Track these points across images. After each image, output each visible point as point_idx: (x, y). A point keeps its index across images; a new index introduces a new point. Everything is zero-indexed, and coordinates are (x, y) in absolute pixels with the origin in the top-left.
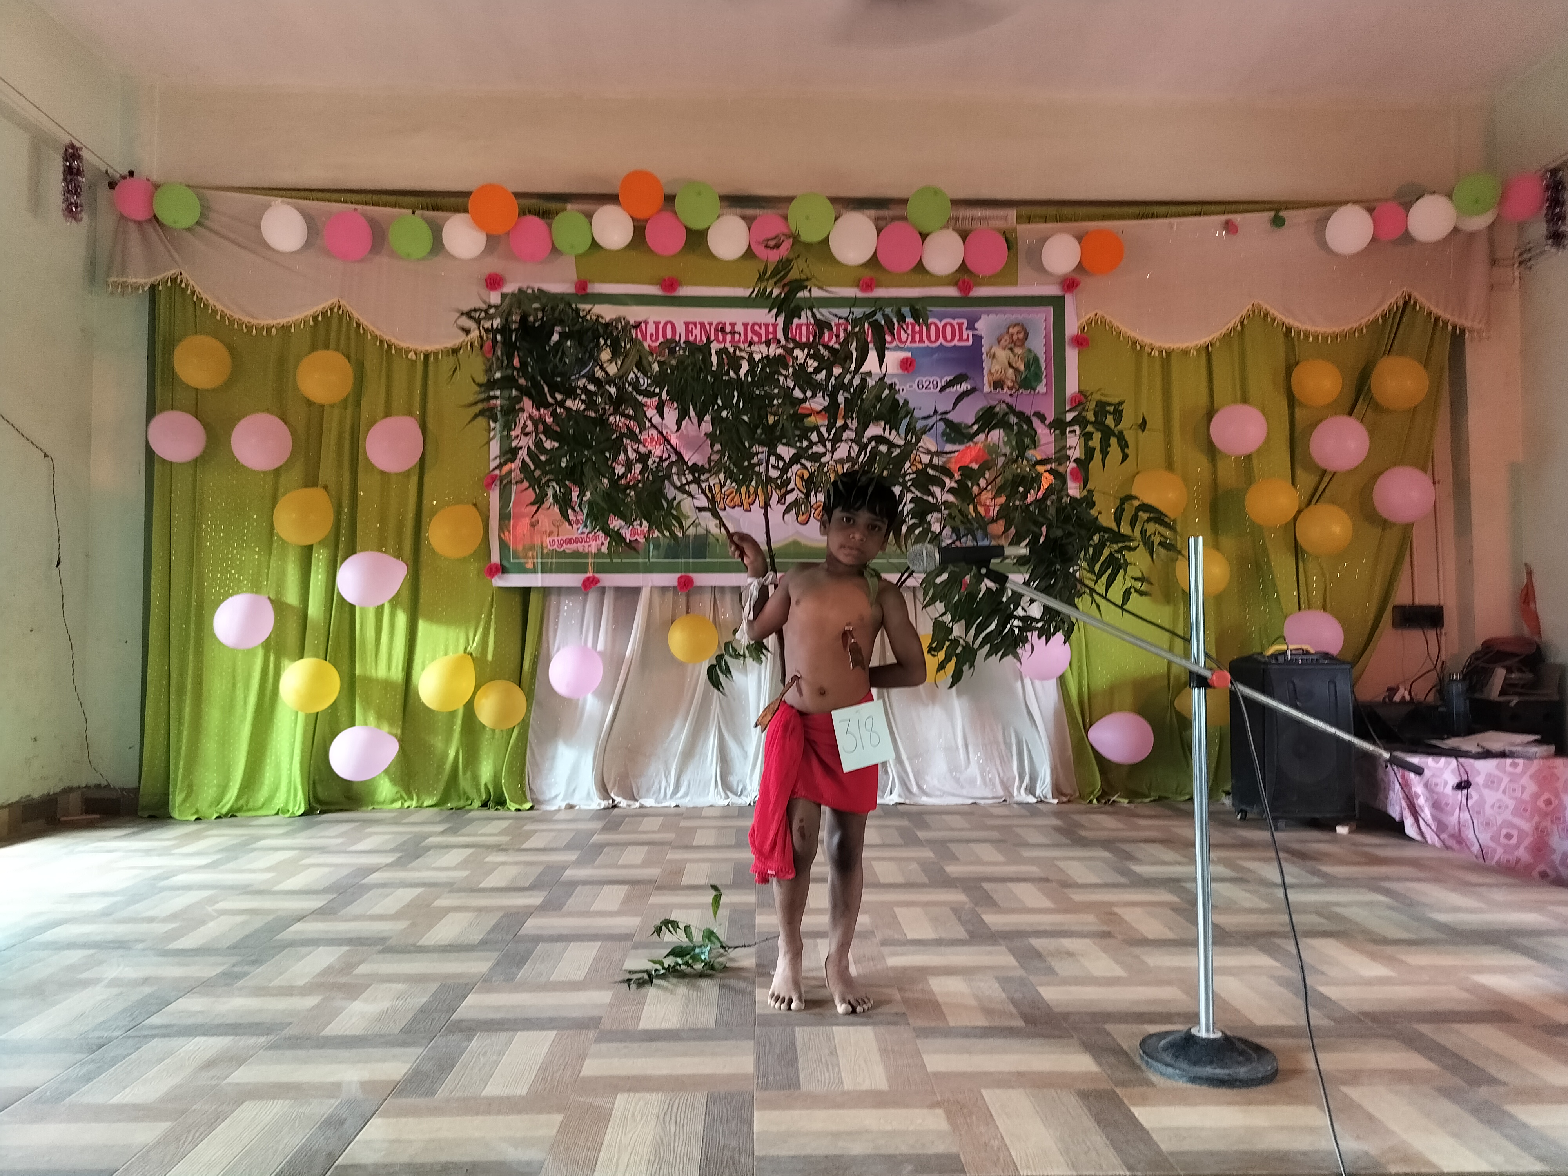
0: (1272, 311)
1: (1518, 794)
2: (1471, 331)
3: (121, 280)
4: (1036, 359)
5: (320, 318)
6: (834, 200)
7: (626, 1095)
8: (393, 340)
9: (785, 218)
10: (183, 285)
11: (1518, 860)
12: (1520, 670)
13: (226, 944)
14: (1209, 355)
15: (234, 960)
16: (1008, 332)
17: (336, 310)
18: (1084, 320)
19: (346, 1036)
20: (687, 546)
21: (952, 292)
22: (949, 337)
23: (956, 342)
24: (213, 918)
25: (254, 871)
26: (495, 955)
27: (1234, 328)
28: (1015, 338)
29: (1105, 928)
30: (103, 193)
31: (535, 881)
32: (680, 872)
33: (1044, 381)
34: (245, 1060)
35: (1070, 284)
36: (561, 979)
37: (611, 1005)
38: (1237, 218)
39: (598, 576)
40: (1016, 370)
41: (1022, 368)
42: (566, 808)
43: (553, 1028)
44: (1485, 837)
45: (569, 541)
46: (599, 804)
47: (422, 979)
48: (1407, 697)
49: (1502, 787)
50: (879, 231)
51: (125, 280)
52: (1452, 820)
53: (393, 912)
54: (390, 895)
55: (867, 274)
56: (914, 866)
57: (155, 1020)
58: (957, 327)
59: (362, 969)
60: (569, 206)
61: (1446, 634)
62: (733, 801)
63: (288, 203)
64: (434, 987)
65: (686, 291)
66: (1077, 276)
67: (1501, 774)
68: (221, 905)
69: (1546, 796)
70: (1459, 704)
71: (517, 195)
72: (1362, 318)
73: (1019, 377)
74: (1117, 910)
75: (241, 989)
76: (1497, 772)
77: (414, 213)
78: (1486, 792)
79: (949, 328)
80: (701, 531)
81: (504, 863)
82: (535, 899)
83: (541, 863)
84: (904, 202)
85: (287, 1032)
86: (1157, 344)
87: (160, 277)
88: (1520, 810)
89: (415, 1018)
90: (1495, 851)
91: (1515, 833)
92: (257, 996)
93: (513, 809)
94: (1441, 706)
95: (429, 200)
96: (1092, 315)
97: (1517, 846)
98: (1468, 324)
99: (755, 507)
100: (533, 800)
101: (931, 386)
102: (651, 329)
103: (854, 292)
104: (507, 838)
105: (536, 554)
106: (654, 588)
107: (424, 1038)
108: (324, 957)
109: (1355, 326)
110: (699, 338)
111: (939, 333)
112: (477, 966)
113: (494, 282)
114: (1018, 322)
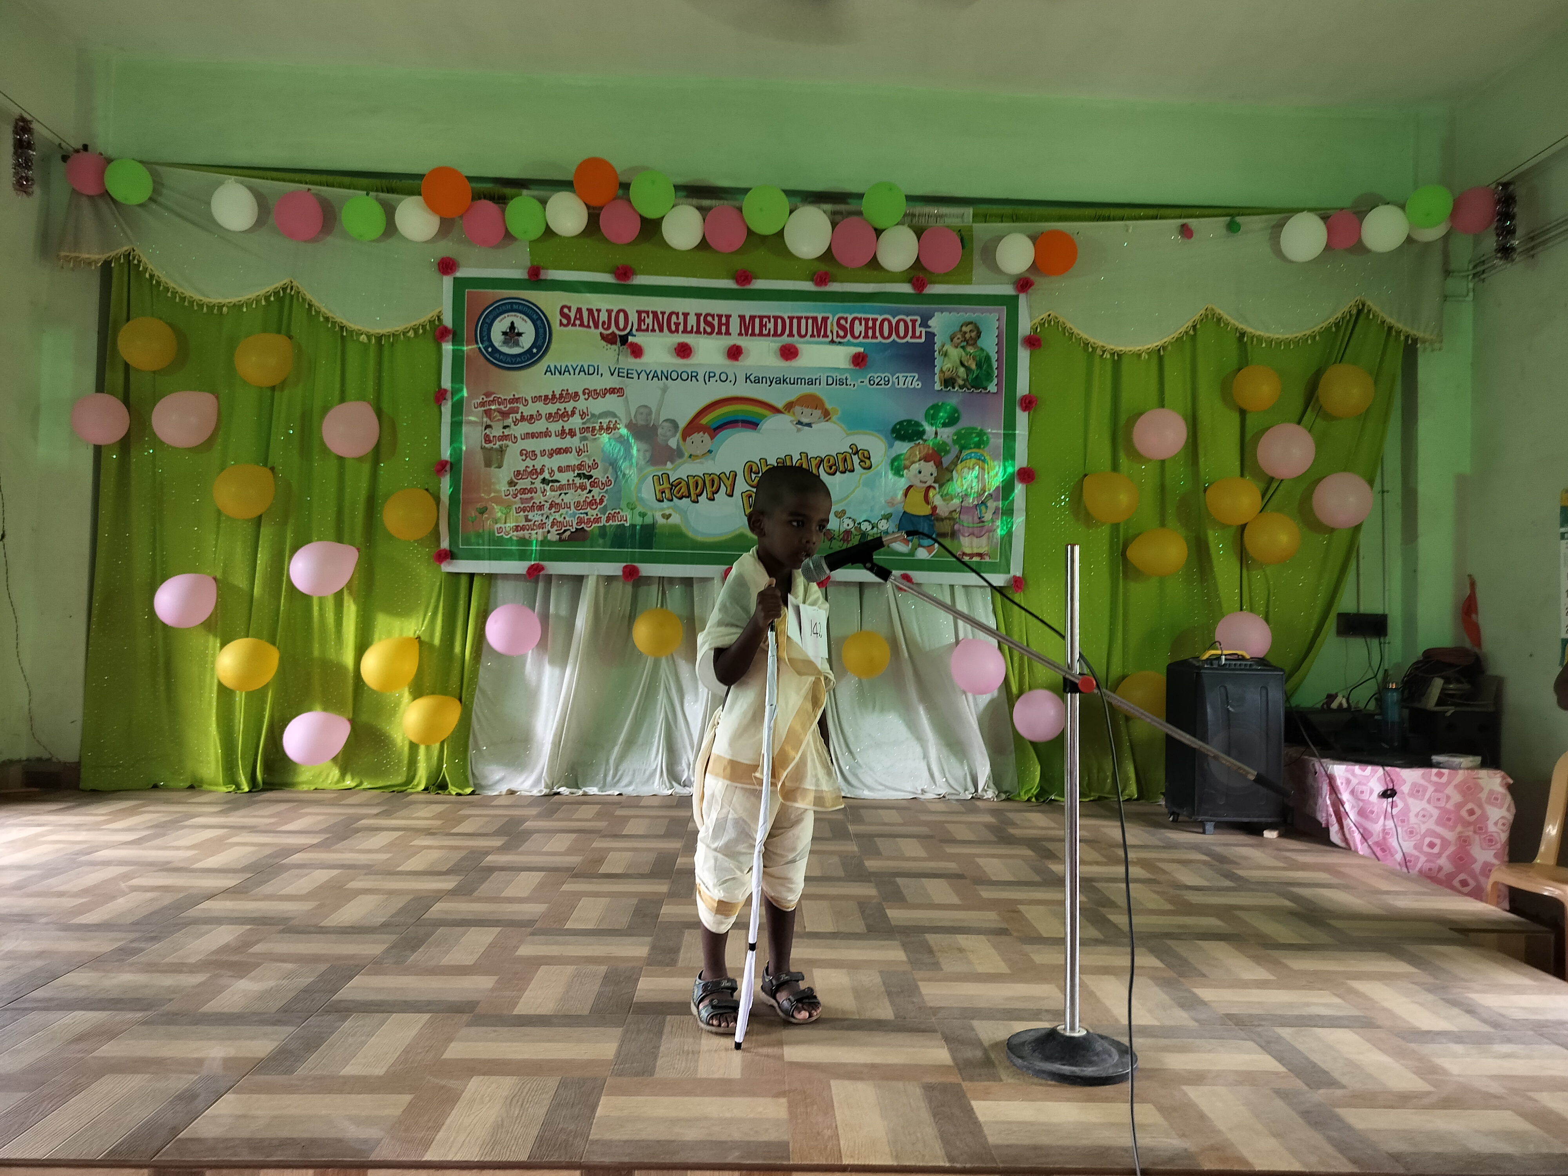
0: (1225, 316)
1: (1442, 804)
2: (1424, 341)
3: (73, 255)
4: (988, 358)
5: (272, 299)
6: (789, 193)
7: (481, 1078)
8: (345, 322)
9: (740, 209)
10: (136, 262)
11: (1440, 869)
12: (1459, 681)
13: (130, 919)
14: (1161, 359)
15: (133, 936)
16: (961, 331)
17: (288, 291)
18: (1036, 321)
19: (223, 1014)
20: (633, 536)
21: (906, 288)
22: (902, 333)
23: (908, 339)
24: (123, 894)
25: (178, 848)
26: (394, 938)
27: (1186, 333)
28: (967, 336)
29: (1004, 925)
30: (58, 168)
31: (455, 865)
32: (600, 861)
33: (995, 381)
34: (118, 1034)
35: (1024, 284)
36: (452, 963)
37: (492, 990)
38: (1192, 223)
39: (544, 563)
40: (968, 369)
41: (973, 366)
42: (506, 794)
43: (428, 1012)
44: (1408, 846)
45: (516, 529)
46: (541, 791)
47: (315, 959)
48: (1345, 705)
49: (1427, 796)
50: (834, 225)
51: (77, 255)
52: (1376, 828)
53: (304, 892)
54: (306, 875)
55: (823, 267)
56: (835, 860)
57: (38, 994)
58: (910, 324)
59: (258, 948)
60: (525, 192)
61: (1389, 643)
62: (677, 790)
63: (242, 183)
64: (323, 967)
65: (640, 280)
66: (1032, 278)
67: (1425, 783)
68: (135, 882)
69: (1470, 806)
70: (1394, 714)
71: (470, 179)
72: (1316, 325)
73: (970, 377)
74: (1021, 907)
75: (132, 964)
76: (1422, 782)
77: (368, 194)
78: (1411, 801)
79: (902, 324)
80: (648, 520)
81: (428, 847)
82: (448, 884)
83: (465, 848)
84: (860, 196)
85: (166, 1008)
86: (1110, 347)
87: (113, 254)
88: (1445, 819)
89: (295, 998)
90: (1418, 858)
91: (1438, 841)
92: (147, 972)
93: (454, 793)
94: (1378, 714)
95: (384, 182)
96: (1045, 316)
97: (1439, 855)
98: (1420, 334)
99: (703, 498)
100: (475, 785)
101: (882, 382)
102: (604, 317)
103: (808, 286)
104: (439, 822)
105: (483, 541)
106: (598, 576)
107: (300, 1018)
108: (224, 935)
109: (1308, 332)
110: (651, 327)
111: (892, 329)
112: (373, 948)
113: (447, 266)
114: (971, 320)
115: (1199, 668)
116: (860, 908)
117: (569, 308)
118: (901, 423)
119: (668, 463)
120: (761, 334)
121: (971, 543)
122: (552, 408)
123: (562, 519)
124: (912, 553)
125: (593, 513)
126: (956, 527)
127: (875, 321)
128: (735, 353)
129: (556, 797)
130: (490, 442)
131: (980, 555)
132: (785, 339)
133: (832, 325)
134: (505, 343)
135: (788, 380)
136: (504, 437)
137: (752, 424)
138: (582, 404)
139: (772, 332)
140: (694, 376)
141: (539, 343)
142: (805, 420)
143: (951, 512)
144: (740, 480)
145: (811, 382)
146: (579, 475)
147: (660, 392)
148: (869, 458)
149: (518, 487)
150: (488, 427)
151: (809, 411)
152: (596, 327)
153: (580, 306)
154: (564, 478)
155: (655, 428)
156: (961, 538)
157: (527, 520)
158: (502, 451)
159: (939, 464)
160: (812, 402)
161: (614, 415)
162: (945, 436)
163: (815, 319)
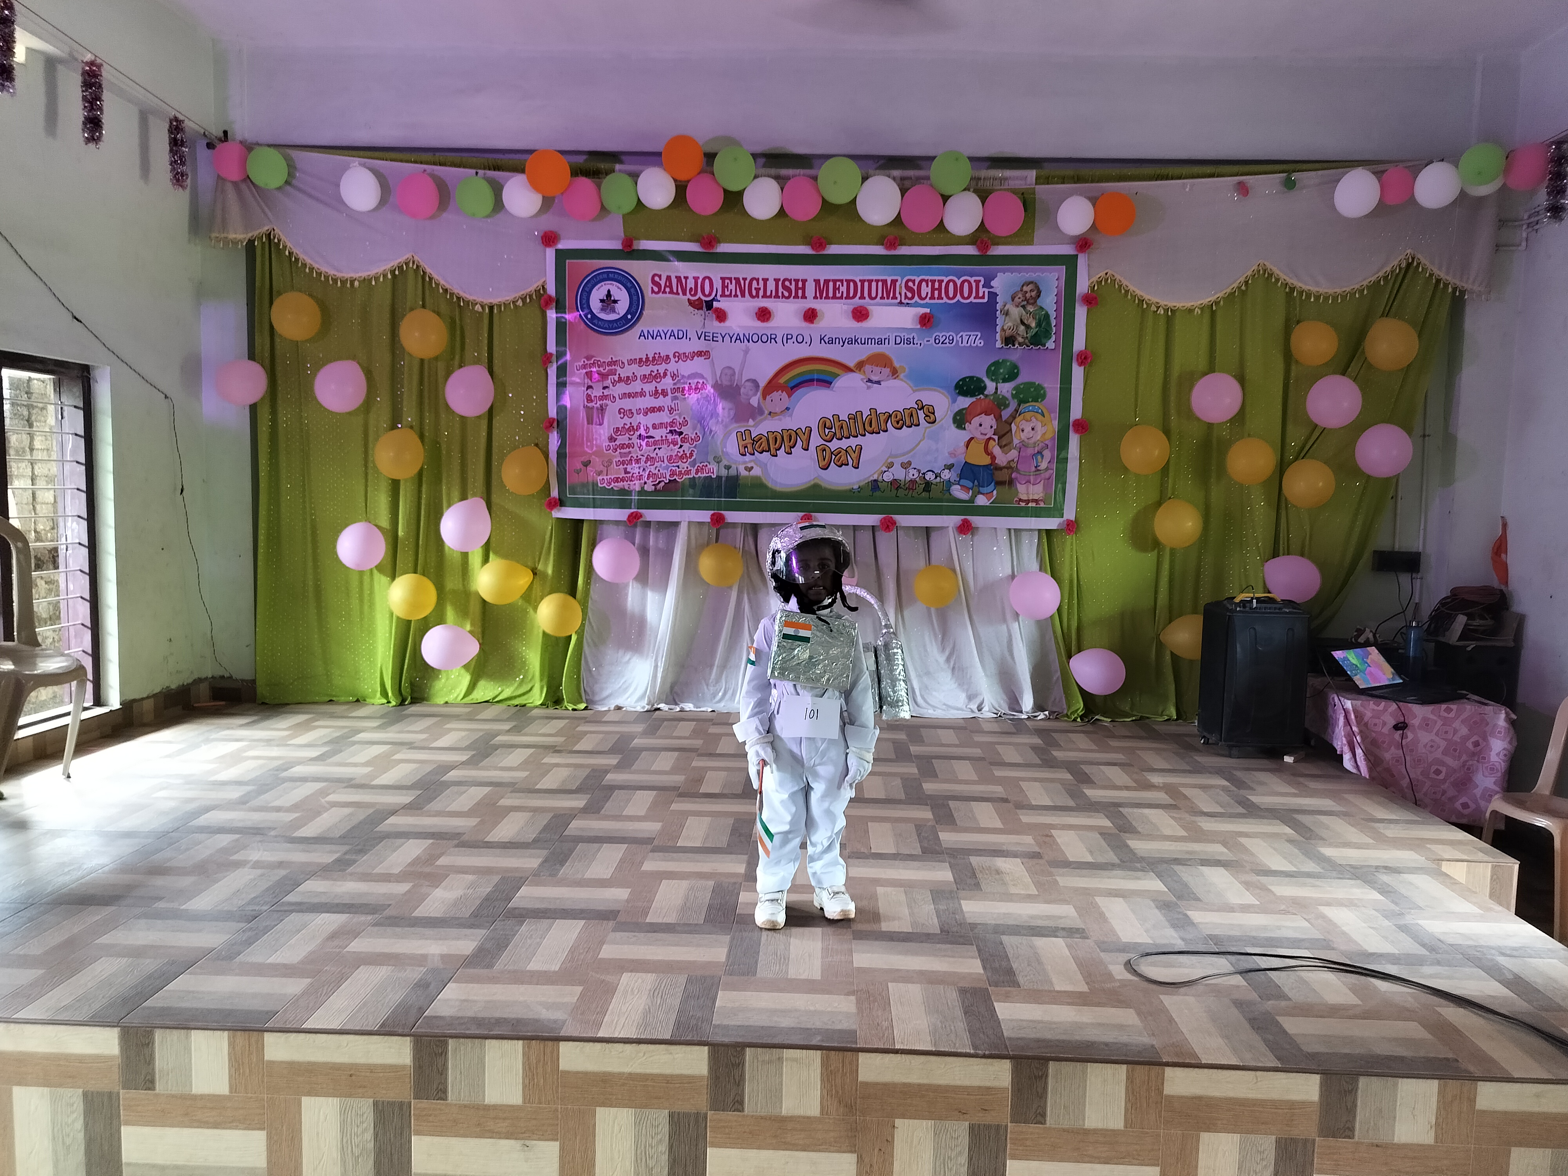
0: (1276, 271)
1: (1450, 735)
2: (1472, 293)
3: (222, 236)
4: (1047, 316)
5: (397, 273)
6: (862, 159)
7: (629, 974)
8: (462, 294)
9: (815, 178)
10: (276, 241)
11: (1444, 792)
12: (1482, 618)
13: (338, 833)
14: (1213, 314)
15: (346, 848)
16: (1021, 290)
17: (411, 265)
18: (1095, 279)
19: (430, 918)
20: (720, 486)
21: (970, 250)
22: (966, 295)
23: (972, 299)
24: (325, 809)
25: (354, 765)
26: (545, 853)
27: (1239, 288)
28: (1028, 295)
29: (1037, 849)
30: (205, 156)
31: (581, 784)
32: (700, 781)
33: (1053, 337)
34: (359, 934)
35: (1083, 243)
36: (593, 877)
37: (627, 901)
38: (1249, 179)
39: (642, 511)
40: (1028, 327)
41: (1033, 325)
42: (615, 709)
43: (583, 918)
44: (1414, 772)
45: (617, 480)
46: (644, 707)
47: (488, 871)
48: (1372, 639)
49: (1436, 729)
50: (903, 191)
51: (225, 235)
53: (466, 809)
54: (464, 792)
55: (891, 233)
57: (291, 898)
58: (974, 285)
59: (442, 861)
60: (618, 167)
61: (1421, 579)
63: (364, 164)
64: (496, 879)
65: (724, 248)
66: (1092, 238)
67: (1434, 718)
68: (331, 798)
69: (1475, 738)
70: (1415, 648)
72: (1364, 280)
73: (1030, 334)
74: (1054, 832)
75: (351, 874)
76: (1432, 717)
77: (476, 173)
78: (1420, 733)
79: (966, 284)
80: (733, 472)
81: (557, 765)
82: (580, 802)
83: (587, 766)
84: (930, 160)
85: (388, 912)
86: (1163, 303)
87: (256, 233)
88: (1450, 750)
89: (481, 905)
92: (364, 881)
93: (569, 709)
95: (491, 160)
96: (1102, 274)
97: (1445, 780)
98: (1467, 286)
99: (781, 452)
100: (587, 700)
101: (947, 341)
102: (691, 284)
103: (878, 250)
104: (562, 739)
105: (588, 491)
106: (689, 522)
107: (488, 922)
108: (413, 849)
109: (1357, 287)
110: (733, 293)
111: (958, 290)
112: (530, 861)
113: (549, 239)
114: (1031, 280)
115: (1231, 611)
116: (917, 831)
117: (660, 276)
118: (963, 379)
119: (751, 420)
120: (834, 297)
121: (1027, 489)
122: (646, 370)
123: (656, 472)
124: (972, 500)
125: (684, 466)
126: (1013, 476)
127: (941, 282)
128: (810, 316)
129: (657, 712)
130: (592, 401)
131: (1036, 501)
132: (857, 301)
133: (901, 287)
134: (603, 309)
135: (859, 341)
136: (603, 397)
137: (826, 382)
138: (672, 367)
139: (845, 295)
140: (773, 338)
141: (633, 309)
142: (874, 378)
143: (1009, 462)
144: (815, 433)
145: (880, 342)
146: (671, 432)
147: (742, 353)
148: (934, 413)
149: (617, 443)
150: (589, 387)
151: (878, 369)
152: (684, 294)
153: (669, 274)
154: (658, 434)
155: (738, 388)
156: (1018, 485)
157: (626, 472)
158: (602, 409)
159: (998, 418)
160: (881, 360)
161: (702, 377)
162: (1004, 391)
163: (884, 282)
